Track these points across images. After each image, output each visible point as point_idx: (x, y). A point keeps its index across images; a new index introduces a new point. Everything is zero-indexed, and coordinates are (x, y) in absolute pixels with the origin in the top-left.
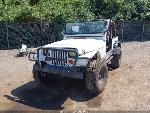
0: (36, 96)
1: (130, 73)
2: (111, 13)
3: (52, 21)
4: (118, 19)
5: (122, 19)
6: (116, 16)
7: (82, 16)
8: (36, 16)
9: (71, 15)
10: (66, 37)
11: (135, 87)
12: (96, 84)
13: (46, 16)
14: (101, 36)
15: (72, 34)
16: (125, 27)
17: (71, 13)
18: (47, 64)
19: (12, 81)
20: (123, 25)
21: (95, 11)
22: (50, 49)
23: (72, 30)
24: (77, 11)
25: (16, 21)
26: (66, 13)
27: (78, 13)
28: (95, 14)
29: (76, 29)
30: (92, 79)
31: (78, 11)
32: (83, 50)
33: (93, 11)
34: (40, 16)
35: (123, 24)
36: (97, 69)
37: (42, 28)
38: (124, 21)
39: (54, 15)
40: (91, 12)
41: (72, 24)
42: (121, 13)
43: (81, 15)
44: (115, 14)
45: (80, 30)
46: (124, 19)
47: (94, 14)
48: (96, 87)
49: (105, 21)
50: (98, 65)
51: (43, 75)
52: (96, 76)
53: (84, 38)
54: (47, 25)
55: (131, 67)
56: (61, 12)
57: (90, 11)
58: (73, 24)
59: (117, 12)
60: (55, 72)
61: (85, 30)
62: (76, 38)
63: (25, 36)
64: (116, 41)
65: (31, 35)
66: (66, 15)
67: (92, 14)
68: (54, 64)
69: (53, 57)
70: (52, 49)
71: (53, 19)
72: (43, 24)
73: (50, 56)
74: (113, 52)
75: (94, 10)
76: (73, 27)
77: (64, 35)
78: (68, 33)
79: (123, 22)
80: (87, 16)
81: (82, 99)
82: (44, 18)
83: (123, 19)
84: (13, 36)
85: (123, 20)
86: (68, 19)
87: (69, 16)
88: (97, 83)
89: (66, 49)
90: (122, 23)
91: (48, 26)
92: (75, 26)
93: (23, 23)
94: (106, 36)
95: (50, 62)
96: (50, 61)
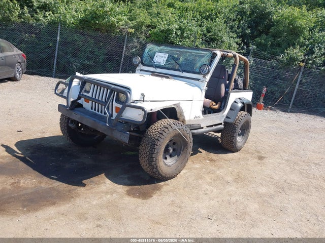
0: (53, 158)
1: (250, 167)
2: (279, 45)
3: (147, 38)
4: (292, 60)
5: (301, 61)
6: (287, 53)
7: (212, 40)
8: (118, 22)
9: (189, 33)
10: (141, 70)
11: (237, 188)
12: (153, 160)
13: (138, 28)
14: (198, 80)
15: (152, 66)
16: (304, 81)
17: (191, 30)
18: (83, 107)
19: (27, 128)
20: (300, 76)
21: (246, 34)
22: (92, 81)
23: (154, 59)
24: (204, 29)
25: (78, 26)
26: (180, 28)
27: (205, 32)
28: (243, 41)
29: (161, 58)
30: (149, 149)
31: (207, 29)
32: (142, 94)
33: (239, 33)
34: (126, 25)
35: (301, 73)
36: (162, 134)
37: (124, 49)
38: (305, 67)
39: (155, 27)
40: (235, 36)
41: (156, 48)
42: (301, 47)
43: (213, 37)
44: (287, 49)
45: (167, 61)
46: (304, 64)
47: (239, 40)
48: (152, 166)
49: (214, 53)
50: (167, 128)
51: (70, 125)
52: (157, 145)
53: (167, 76)
54: (136, 44)
55: (261, 158)
56: (169, 25)
57: (233, 32)
58: (159, 48)
59: (294, 45)
60: (88, 122)
61: (176, 63)
62: (154, 74)
63: (88, 58)
64: (239, 99)
65: (101, 58)
66: (179, 33)
67: (236, 40)
68: (93, 110)
69: (94, 97)
70: (95, 82)
71: (150, 34)
72: (129, 42)
73: (90, 95)
74: (227, 117)
75: (242, 32)
76: (157, 54)
77: (138, 65)
78: (146, 63)
79: (302, 70)
80: (222, 42)
81: (126, 181)
82: (133, 31)
83: (303, 61)
84: (66, 53)
85: (301, 64)
86: (181, 41)
87: (185, 35)
88: (156, 157)
89: (113, 86)
90: (300, 70)
91: (138, 47)
92: (160, 51)
93: (90, 33)
94: (207, 81)
95: (87, 106)
96: (89, 102)
